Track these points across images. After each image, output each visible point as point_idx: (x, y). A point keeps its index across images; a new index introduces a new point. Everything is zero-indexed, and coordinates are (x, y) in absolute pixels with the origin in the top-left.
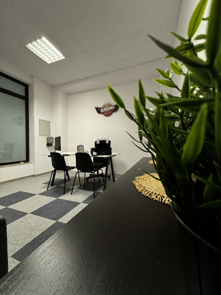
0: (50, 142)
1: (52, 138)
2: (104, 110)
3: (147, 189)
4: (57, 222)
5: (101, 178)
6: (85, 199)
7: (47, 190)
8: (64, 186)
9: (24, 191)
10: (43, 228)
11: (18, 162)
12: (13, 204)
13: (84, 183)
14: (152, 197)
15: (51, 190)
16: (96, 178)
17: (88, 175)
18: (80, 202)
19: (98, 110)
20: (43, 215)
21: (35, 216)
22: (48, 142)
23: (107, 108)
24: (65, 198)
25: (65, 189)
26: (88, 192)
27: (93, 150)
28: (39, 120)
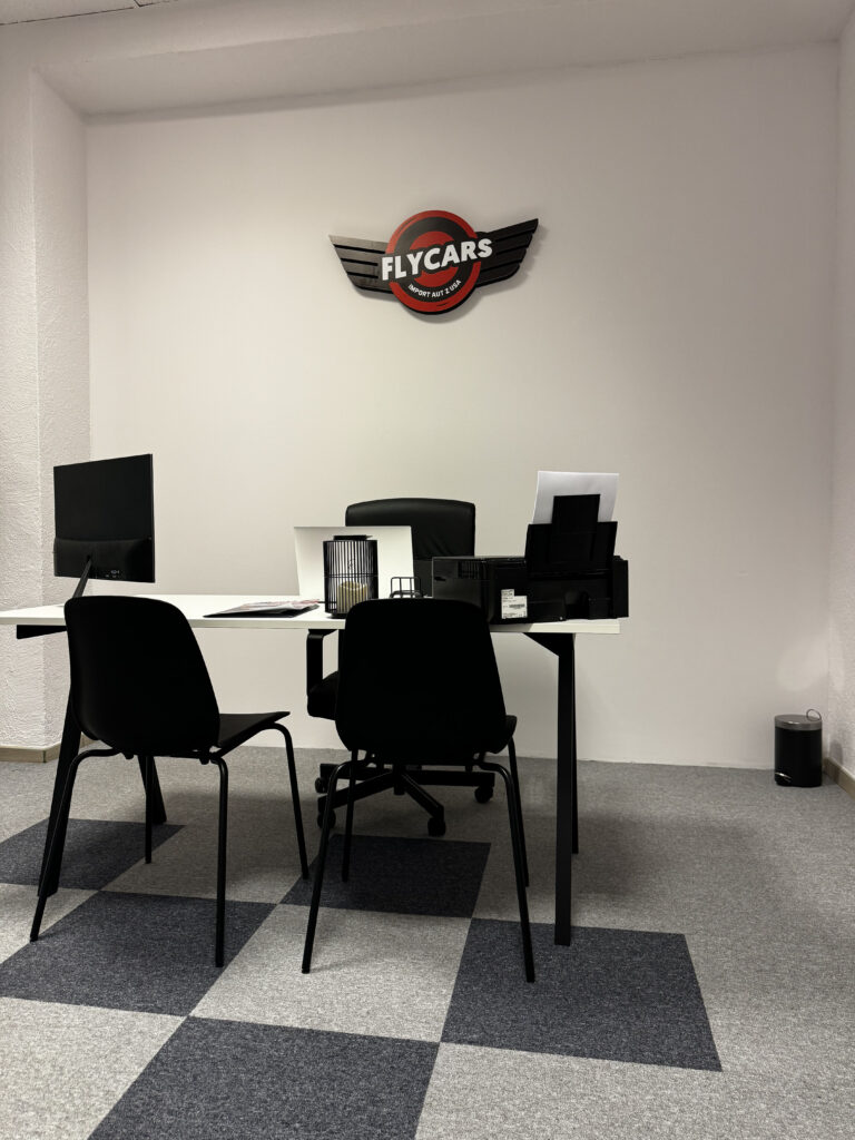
2: (406, 266)
6: (441, 1001)
18: (424, 1038)
19: (359, 261)
23: (436, 251)
24: (260, 1006)
27: (499, 577)
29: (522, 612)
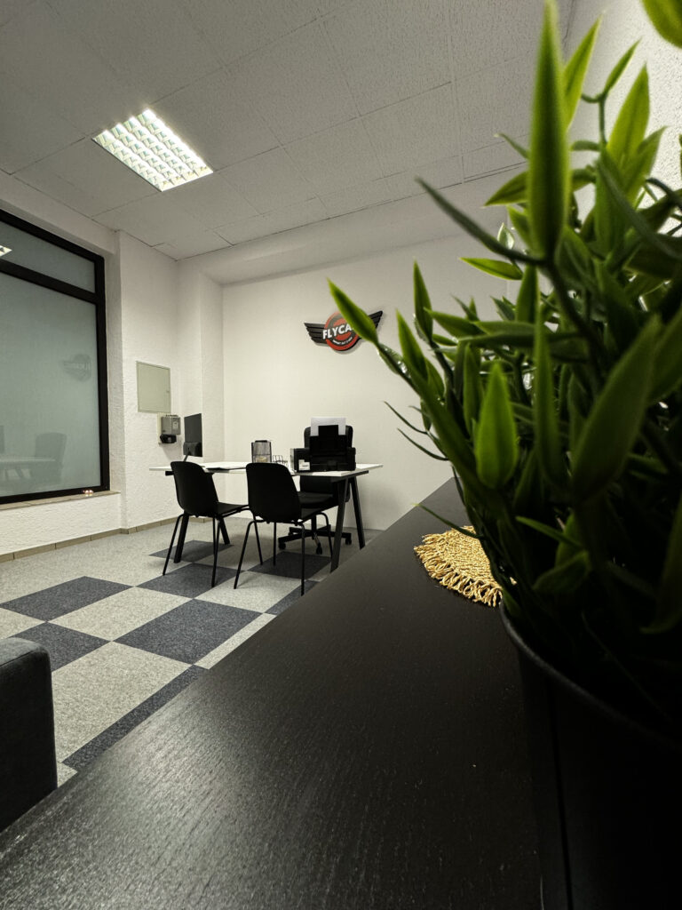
0: (168, 432)
1: (177, 419)
2: (332, 333)
3: (455, 571)
4: (195, 667)
5: (323, 540)
6: (274, 602)
7: (164, 573)
8: (212, 564)
9: (97, 577)
10: (154, 683)
11: (78, 491)
12: (65, 612)
13: (272, 556)
14: (470, 595)
15: (174, 576)
16: (309, 540)
17: (284, 529)
18: (260, 611)
19: (315, 332)
20: (152, 647)
21: (128, 647)
22: (163, 431)
23: (343, 326)
24: (217, 598)
25: (217, 571)
26: (284, 583)
27: (298, 455)
28: (138, 363)
29: (308, 468)
